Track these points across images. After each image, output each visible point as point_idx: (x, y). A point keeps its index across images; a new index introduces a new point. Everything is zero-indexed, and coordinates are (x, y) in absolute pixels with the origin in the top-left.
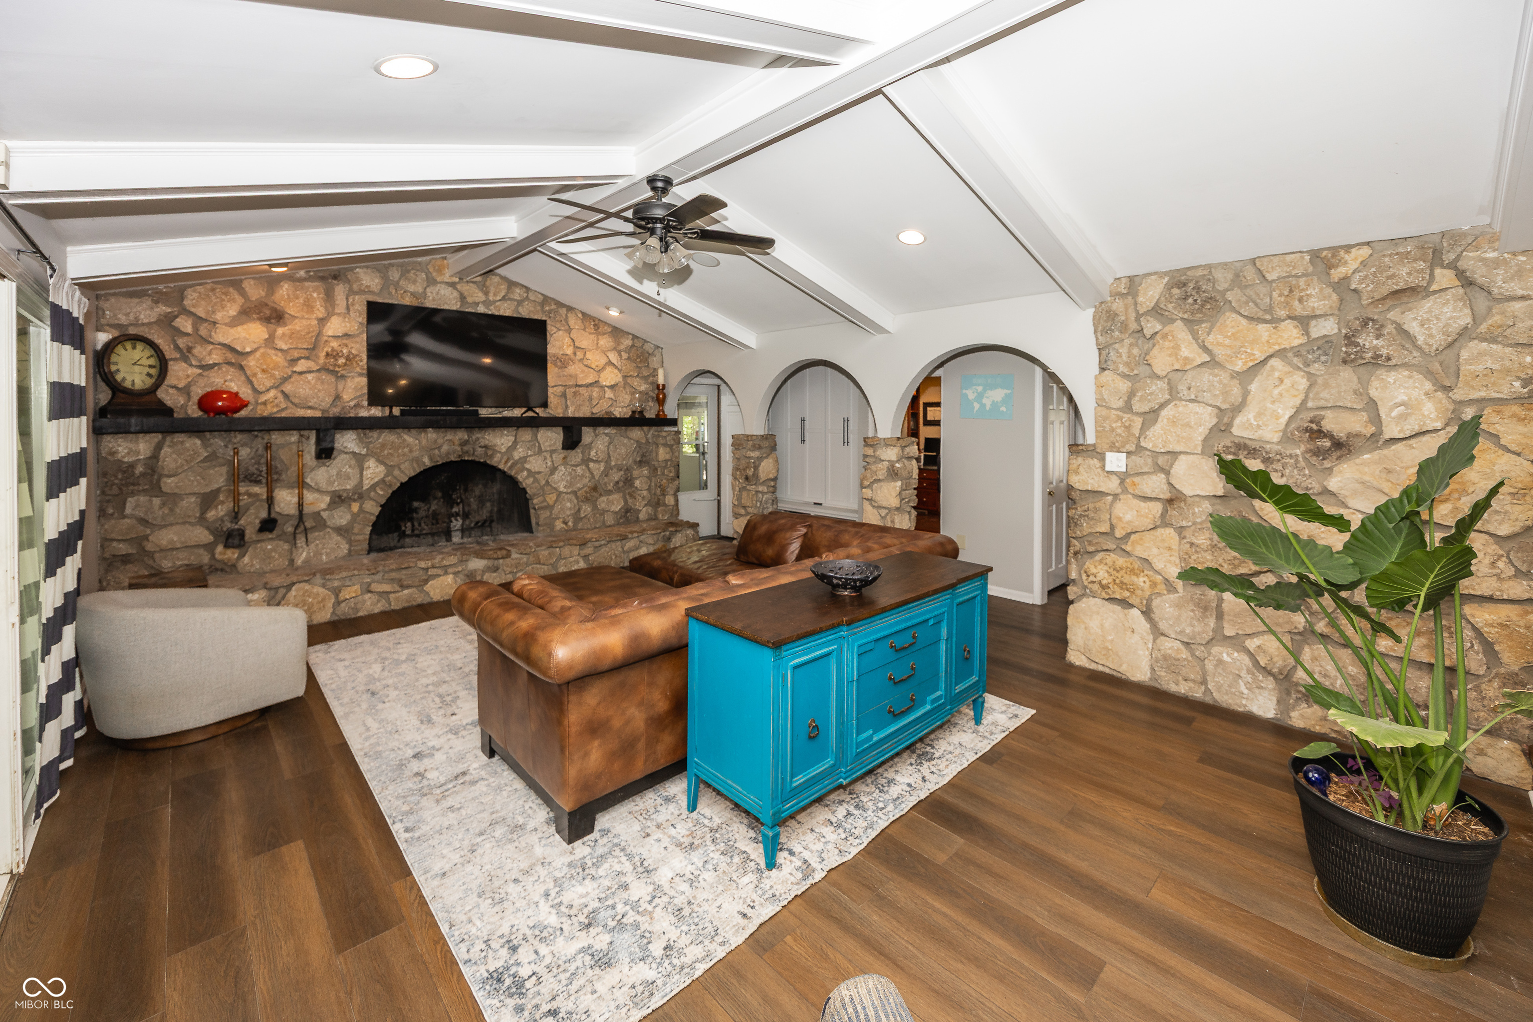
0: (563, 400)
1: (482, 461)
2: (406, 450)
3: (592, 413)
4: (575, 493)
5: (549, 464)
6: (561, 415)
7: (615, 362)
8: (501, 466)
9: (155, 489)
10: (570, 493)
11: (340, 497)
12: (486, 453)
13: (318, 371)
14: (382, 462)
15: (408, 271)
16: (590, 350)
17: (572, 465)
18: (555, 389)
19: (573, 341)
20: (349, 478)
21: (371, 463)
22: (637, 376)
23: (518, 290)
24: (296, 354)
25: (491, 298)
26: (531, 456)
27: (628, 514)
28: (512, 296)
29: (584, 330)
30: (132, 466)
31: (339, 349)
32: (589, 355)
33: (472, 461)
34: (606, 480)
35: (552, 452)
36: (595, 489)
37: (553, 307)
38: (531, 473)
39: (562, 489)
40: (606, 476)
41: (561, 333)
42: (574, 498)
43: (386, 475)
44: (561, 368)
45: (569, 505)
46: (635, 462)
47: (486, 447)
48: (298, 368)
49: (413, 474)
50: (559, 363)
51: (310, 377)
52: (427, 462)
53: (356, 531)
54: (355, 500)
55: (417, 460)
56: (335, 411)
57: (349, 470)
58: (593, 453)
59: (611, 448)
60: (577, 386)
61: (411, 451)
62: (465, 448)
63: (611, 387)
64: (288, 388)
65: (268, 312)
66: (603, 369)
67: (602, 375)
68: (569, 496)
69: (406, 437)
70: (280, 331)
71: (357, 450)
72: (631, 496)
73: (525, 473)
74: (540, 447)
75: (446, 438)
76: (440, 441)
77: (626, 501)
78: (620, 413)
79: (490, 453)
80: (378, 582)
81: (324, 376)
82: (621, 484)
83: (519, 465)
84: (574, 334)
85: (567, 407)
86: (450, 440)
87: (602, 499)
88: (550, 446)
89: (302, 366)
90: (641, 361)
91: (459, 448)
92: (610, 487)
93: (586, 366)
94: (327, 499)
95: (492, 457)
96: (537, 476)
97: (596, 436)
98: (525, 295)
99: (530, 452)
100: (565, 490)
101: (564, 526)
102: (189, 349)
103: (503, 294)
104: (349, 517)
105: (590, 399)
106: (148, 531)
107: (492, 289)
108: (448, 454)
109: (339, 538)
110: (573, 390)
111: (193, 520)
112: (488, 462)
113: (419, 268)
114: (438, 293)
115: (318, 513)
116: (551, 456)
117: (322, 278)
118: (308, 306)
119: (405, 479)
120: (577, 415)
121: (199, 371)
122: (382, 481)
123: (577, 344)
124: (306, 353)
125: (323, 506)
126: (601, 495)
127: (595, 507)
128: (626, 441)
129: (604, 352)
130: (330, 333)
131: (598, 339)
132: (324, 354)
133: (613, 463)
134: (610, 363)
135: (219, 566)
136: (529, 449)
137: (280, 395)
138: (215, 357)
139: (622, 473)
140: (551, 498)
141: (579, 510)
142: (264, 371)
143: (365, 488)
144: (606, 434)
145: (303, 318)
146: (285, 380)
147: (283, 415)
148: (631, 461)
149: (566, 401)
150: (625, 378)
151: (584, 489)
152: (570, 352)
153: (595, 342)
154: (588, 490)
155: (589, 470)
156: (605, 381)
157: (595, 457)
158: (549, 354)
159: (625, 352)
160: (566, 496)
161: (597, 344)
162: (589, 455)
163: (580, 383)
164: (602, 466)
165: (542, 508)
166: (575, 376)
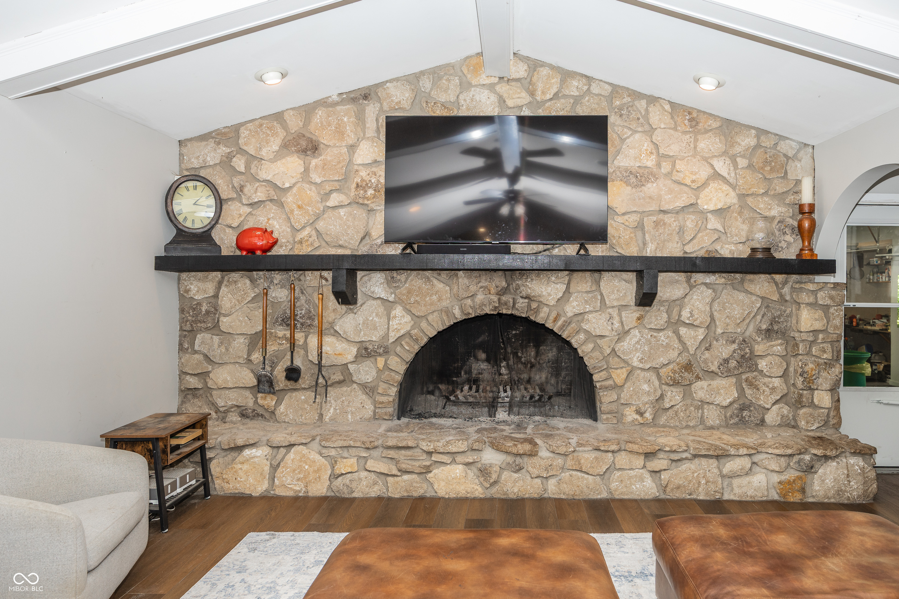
0: (639, 234)
1: (524, 315)
2: (435, 297)
3: (685, 253)
4: (655, 370)
5: (617, 325)
6: (635, 256)
7: (725, 174)
8: (549, 325)
9: (215, 329)
10: (648, 370)
11: (366, 349)
12: (529, 306)
13: (350, 205)
14: (409, 312)
15: (440, 78)
16: (682, 159)
17: (651, 329)
18: (626, 217)
19: (657, 146)
20: (375, 328)
21: (398, 311)
22: (766, 193)
23: (575, 83)
24: (328, 187)
25: (538, 98)
26: (590, 312)
27: (745, 413)
28: (567, 92)
29: (675, 129)
30: (199, 304)
31: (367, 178)
32: (680, 165)
33: (512, 315)
34: (707, 355)
35: (622, 308)
36: (688, 367)
37: (627, 99)
38: (590, 336)
39: (636, 363)
40: (707, 349)
41: (637, 136)
42: (654, 378)
43: (413, 327)
44: (636, 186)
45: (646, 387)
46: (759, 331)
47: (527, 297)
48: (330, 203)
49: (441, 328)
50: (633, 180)
51: (342, 212)
52: (459, 316)
53: (380, 391)
54: (380, 355)
55: (447, 312)
56: (363, 250)
57: (376, 319)
58: (685, 314)
59: (716, 306)
60: (660, 211)
61: (440, 299)
62: (504, 298)
63: (719, 212)
64: (321, 225)
65: (304, 143)
66: (705, 185)
67: (702, 194)
68: (648, 374)
69: (436, 282)
70: (315, 162)
71: (383, 295)
72: (751, 384)
73: (582, 336)
74: (603, 301)
75: (481, 284)
76: (473, 288)
77: (741, 392)
78: (731, 251)
79: (534, 305)
80: (375, 459)
81: (355, 211)
82: (733, 364)
83: (573, 325)
84: (657, 137)
85: (645, 244)
87: (699, 384)
88: (618, 300)
89: (335, 199)
90: (772, 170)
91: (495, 298)
92: (714, 367)
93: (675, 182)
94: (354, 350)
95: (537, 311)
96: (598, 341)
97: (691, 287)
98: (586, 88)
99: (588, 308)
100: (641, 366)
101: (637, 417)
102: (242, 188)
103: (554, 90)
104: (374, 373)
105: (681, 231)
106: (210, 368)
107: (540, 86)
108: (482, 304)
109: (364, 397)
110: (654, 218)
111: (241, 361)
112: (532, 318)
113: (452, 71)
114: (472, 100)
115: (346, 365)
116: (620, 315)
117: (354, 100)
118: (340, 132)
119: (432, 333)
120: (659, 254)
121: (248, 210)
122: (408, 334)
123: (662, 151)
124: (337, 185)
125: (350, 357)
126: (698, 378)
127: (687, 394)
128: (741, 296)
129: (705, 159)
130: (359, 161)
131: (696, 140)
132: (354, 185)
133: (719, 331)
134: (716, 176)
135: (260, 411)
136: (586, 301)
137: (314, 233)
138: (260, 196)
139: (735, 346)
140: (619, 376)
141: (662, 397)
142: (299, 207)
143: (391, 340)
144: (708, 285)
145: (335, 146)
147: (317, 253)
148: (751, 328)
149: (644, 234)
150: (742, 197)
151: (671, 366)
152: (650, 162)
153: (692, 146)
154: (676, 368)
155: (679, 337)
156: (707, 204)
157: (688, 319)
158: (619, 167)
159: (743, 156)
160: (642, 374)
161: (695, 148)
162: (680, 315)
163: (665, 207)
164: (701, 334)
165: (606, 388)
166: (659, 198)
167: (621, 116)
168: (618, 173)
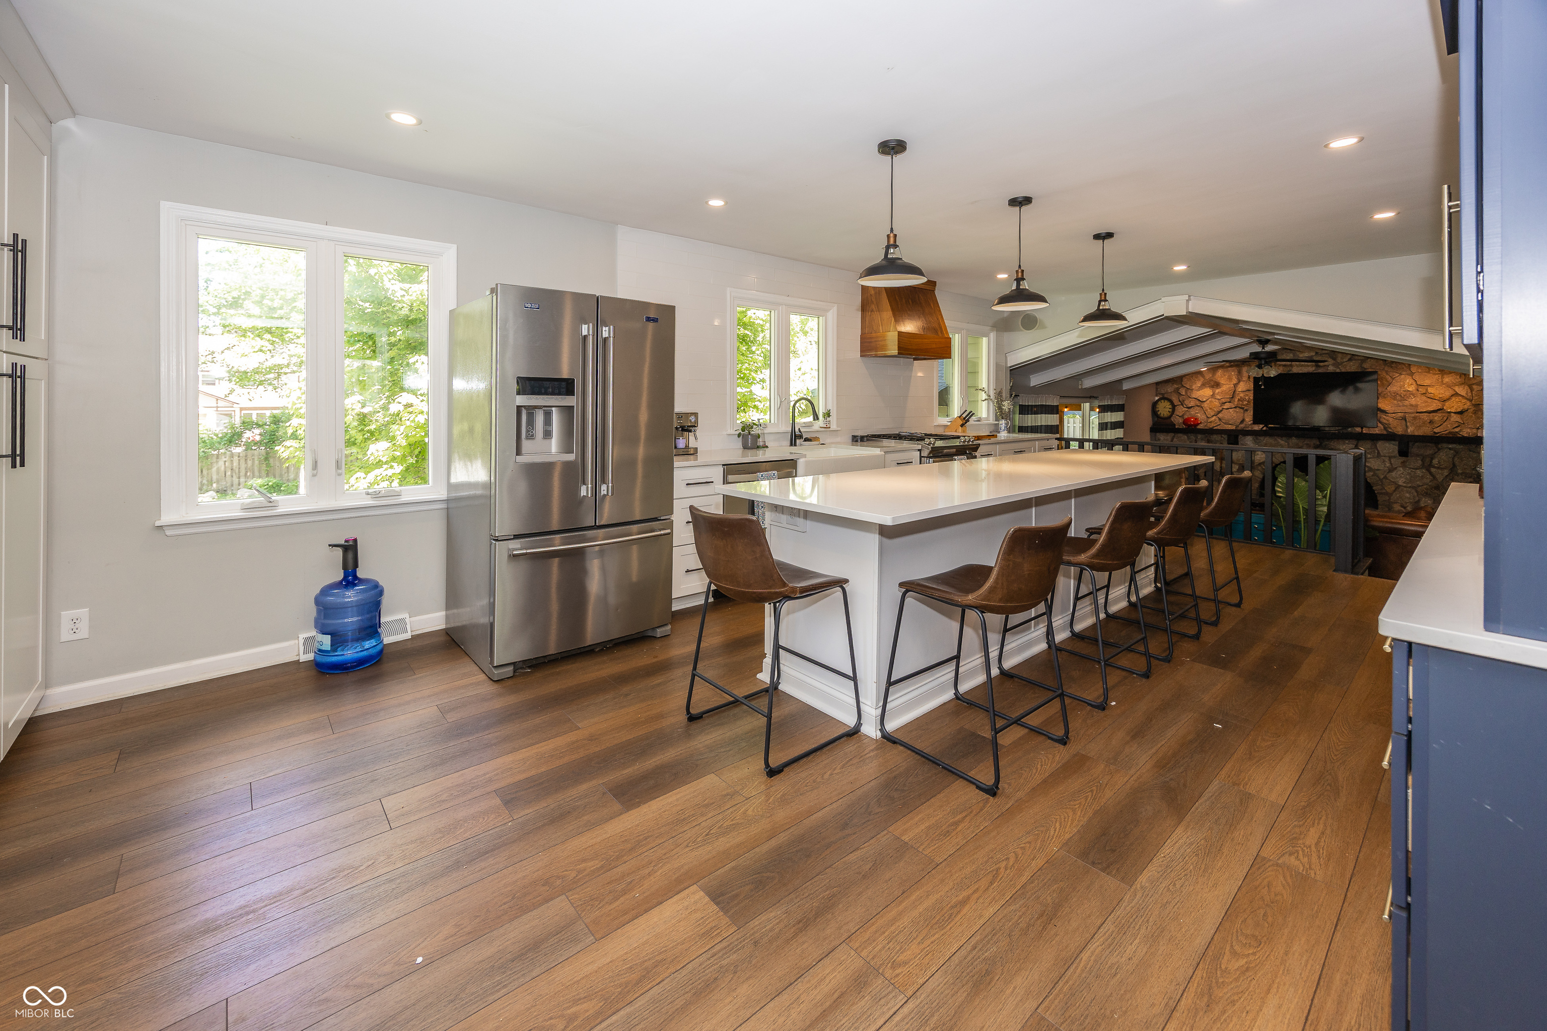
0: (1404, 422)
3: (1435, 433)
4: (1414, 488)
5: (1388, 465)
6: (1400, 433)
7: (1463, 395)
10: (1410, 487)
13: (1235, 407)
16: (1433, 386)
17: (1411, 468)
19: (1416, 381)
24: (1224, 401)
26: (1370, 457)
29: (1428, 373)
32: (1430, 390)
35: (1390, 457)
36: (1436, 488)
38: (1370, 469)
39: (1401, 484)
41: (1403, 376)
42: (1413, 492)
44: (1400, 401)
45: (1408, 495)
48: (1225, 407)
50: (1398, 398)
51: (1231, 410)
56: (1242, 427)
58: (1435, 461)
60: (1417, 412)
63: (1460, 413)
64: (1220, 415)
65: (1212, 383)
66: (1448, 399)
67: (1447, 404)
68: (1409, 490)
69: (1280, 440)
70: (1217, 391)
74: (1378, 453)
75: (1305, 443)
78: (1468, 433)
81: (1238, 410)
84: (1416, 377)
85: (1407, 427)
86: (1307, 444)
88: (1388, 453)
89: (1227, 406)
93: (1429, 398)
97: (1439, 449)
100: (1404, 485)
102: (1183, 401)
105: (1433, 422)
110: (1413, 415)
116: (1390, 460)
117: (1237, 366)
118: (1230, 379)
120: (1416, 434)
121: (1186, 410)
123: (1418, 383)
124: (1228, 400)
129: (1449, 387)
130: (1240, 390)
131: (1442, 378)
132: (1236, 400)
134: (1456, 394)
137: (1217, 420)
138: (1192, 404)
140: (1390, 488)
141: (1419, 501)
142: (1210, 409)
144: (1450, 449)
145: (1227, 384)
146: (1219, 412)
147: (1219, 428)
149: (1407, 424)
151: (1425, 486)
152: (1412, 388)
153: (1440, 380)
154: (1428, 487)
155: (1431, 473)
156: (1450, 409)
157: (1437, 464)
158: (1390, 392)
160: (1405, 489)
161: (1442, 381)
162: (1431, 462)
163: (1422, 410)
164: (1446, 472)
165: (1381, 493)
166: (1416, 406)
167: (1392, 367)
168: (1389, 394)
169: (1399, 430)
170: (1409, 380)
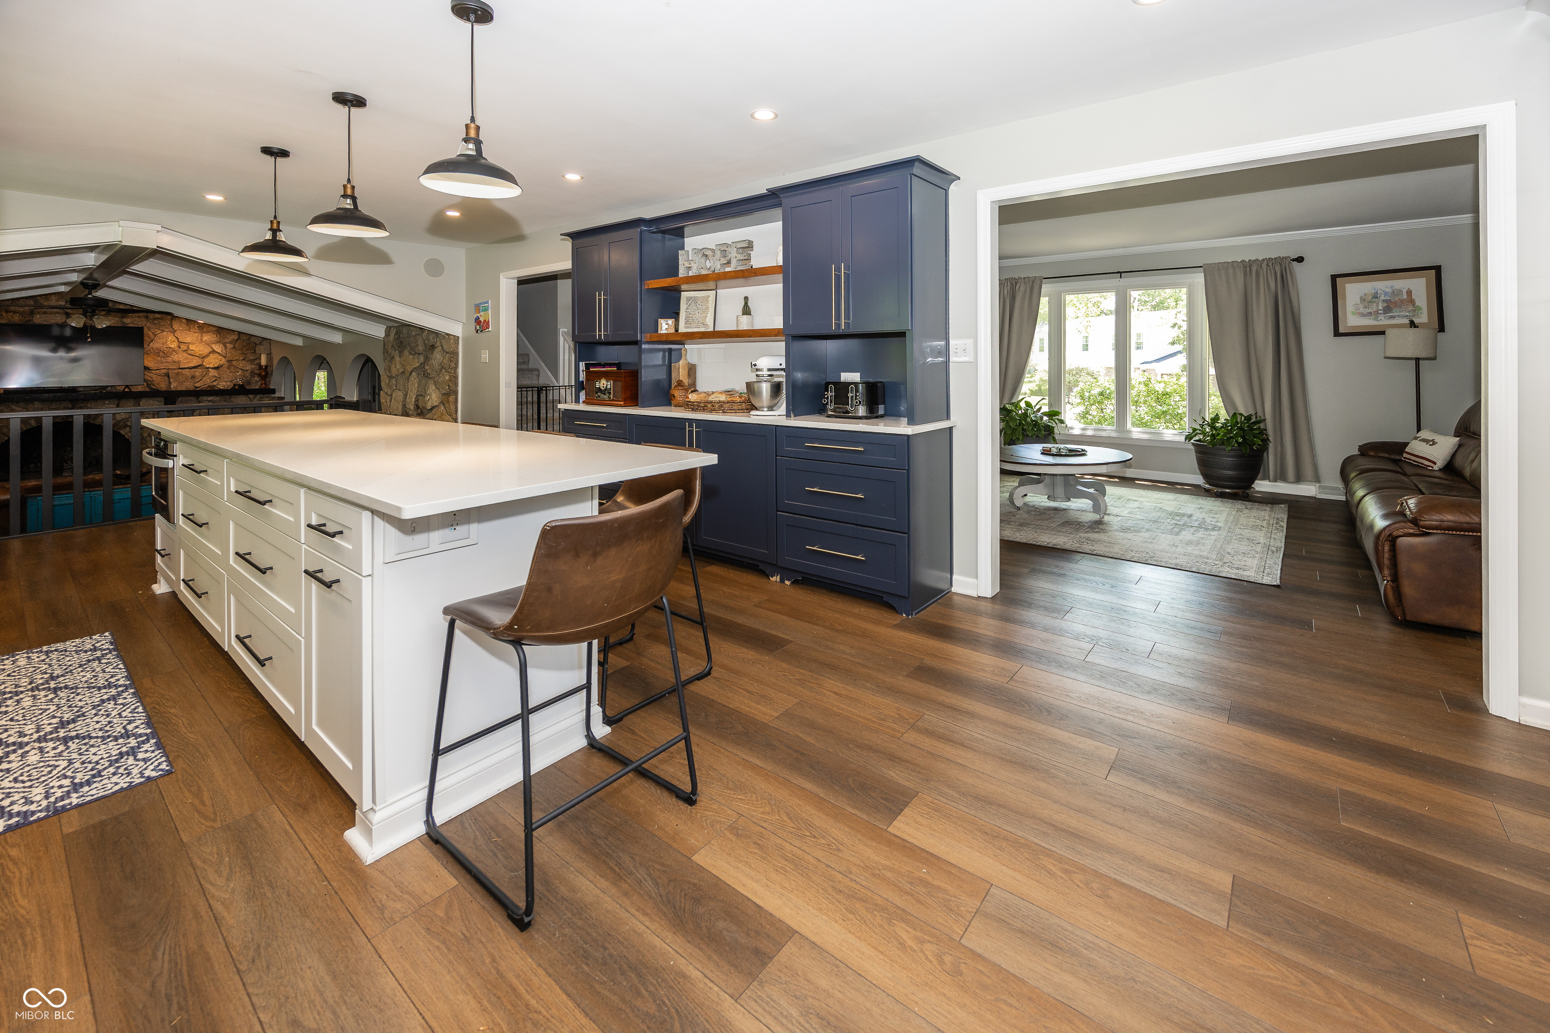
0: (167, 378)
3: (196, 387)
6: (164, 389)
7: (219, 351)
16: (194, 344)
18: (157, 371)
19: (177, 338)
29: (189, 330)
32: (191, 347)
41: (165, 334)
44: (164, 357)
50: (161, 354)
60: (180, 369)
63: (216, 368)
66: (207, 356)
67: (206, 360)
78: (223, 385)
84: (178, 334)
85: (170, 383)
90: (247, 349)
93: (190, 354)
105: (192, 378)
110: (176, 371)
120: (179, 389)
123: (180, 339)
129: (207, 345)
131: (202, 336)
134: (214, 352)
149: (170, 380)
150: (229, 361)
152: (174, 345)
153: (199, 338)
156: (208, 364)
158: (152, 348)
159: (230, 343)
161: (201, 339)
163: (184, 366)
166: (179, 362)
167: (153, 324)
168: (153, 351)
169: (163, 386)
170: (171, 338)
